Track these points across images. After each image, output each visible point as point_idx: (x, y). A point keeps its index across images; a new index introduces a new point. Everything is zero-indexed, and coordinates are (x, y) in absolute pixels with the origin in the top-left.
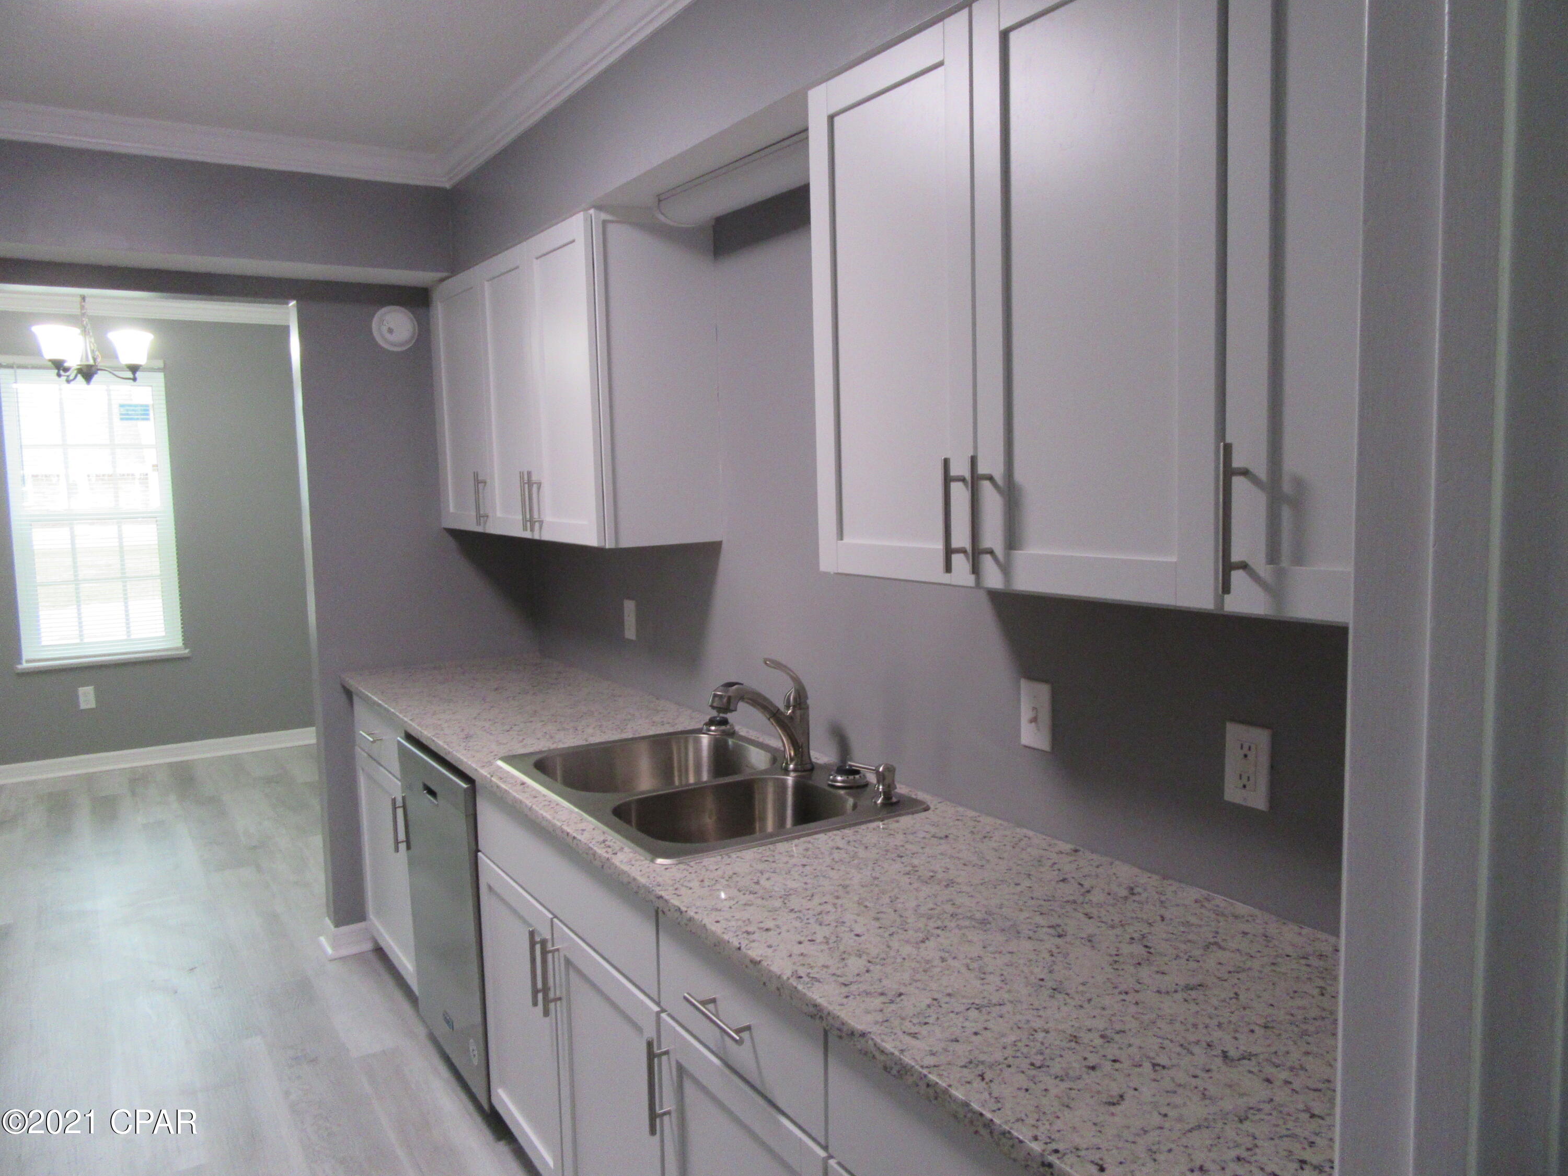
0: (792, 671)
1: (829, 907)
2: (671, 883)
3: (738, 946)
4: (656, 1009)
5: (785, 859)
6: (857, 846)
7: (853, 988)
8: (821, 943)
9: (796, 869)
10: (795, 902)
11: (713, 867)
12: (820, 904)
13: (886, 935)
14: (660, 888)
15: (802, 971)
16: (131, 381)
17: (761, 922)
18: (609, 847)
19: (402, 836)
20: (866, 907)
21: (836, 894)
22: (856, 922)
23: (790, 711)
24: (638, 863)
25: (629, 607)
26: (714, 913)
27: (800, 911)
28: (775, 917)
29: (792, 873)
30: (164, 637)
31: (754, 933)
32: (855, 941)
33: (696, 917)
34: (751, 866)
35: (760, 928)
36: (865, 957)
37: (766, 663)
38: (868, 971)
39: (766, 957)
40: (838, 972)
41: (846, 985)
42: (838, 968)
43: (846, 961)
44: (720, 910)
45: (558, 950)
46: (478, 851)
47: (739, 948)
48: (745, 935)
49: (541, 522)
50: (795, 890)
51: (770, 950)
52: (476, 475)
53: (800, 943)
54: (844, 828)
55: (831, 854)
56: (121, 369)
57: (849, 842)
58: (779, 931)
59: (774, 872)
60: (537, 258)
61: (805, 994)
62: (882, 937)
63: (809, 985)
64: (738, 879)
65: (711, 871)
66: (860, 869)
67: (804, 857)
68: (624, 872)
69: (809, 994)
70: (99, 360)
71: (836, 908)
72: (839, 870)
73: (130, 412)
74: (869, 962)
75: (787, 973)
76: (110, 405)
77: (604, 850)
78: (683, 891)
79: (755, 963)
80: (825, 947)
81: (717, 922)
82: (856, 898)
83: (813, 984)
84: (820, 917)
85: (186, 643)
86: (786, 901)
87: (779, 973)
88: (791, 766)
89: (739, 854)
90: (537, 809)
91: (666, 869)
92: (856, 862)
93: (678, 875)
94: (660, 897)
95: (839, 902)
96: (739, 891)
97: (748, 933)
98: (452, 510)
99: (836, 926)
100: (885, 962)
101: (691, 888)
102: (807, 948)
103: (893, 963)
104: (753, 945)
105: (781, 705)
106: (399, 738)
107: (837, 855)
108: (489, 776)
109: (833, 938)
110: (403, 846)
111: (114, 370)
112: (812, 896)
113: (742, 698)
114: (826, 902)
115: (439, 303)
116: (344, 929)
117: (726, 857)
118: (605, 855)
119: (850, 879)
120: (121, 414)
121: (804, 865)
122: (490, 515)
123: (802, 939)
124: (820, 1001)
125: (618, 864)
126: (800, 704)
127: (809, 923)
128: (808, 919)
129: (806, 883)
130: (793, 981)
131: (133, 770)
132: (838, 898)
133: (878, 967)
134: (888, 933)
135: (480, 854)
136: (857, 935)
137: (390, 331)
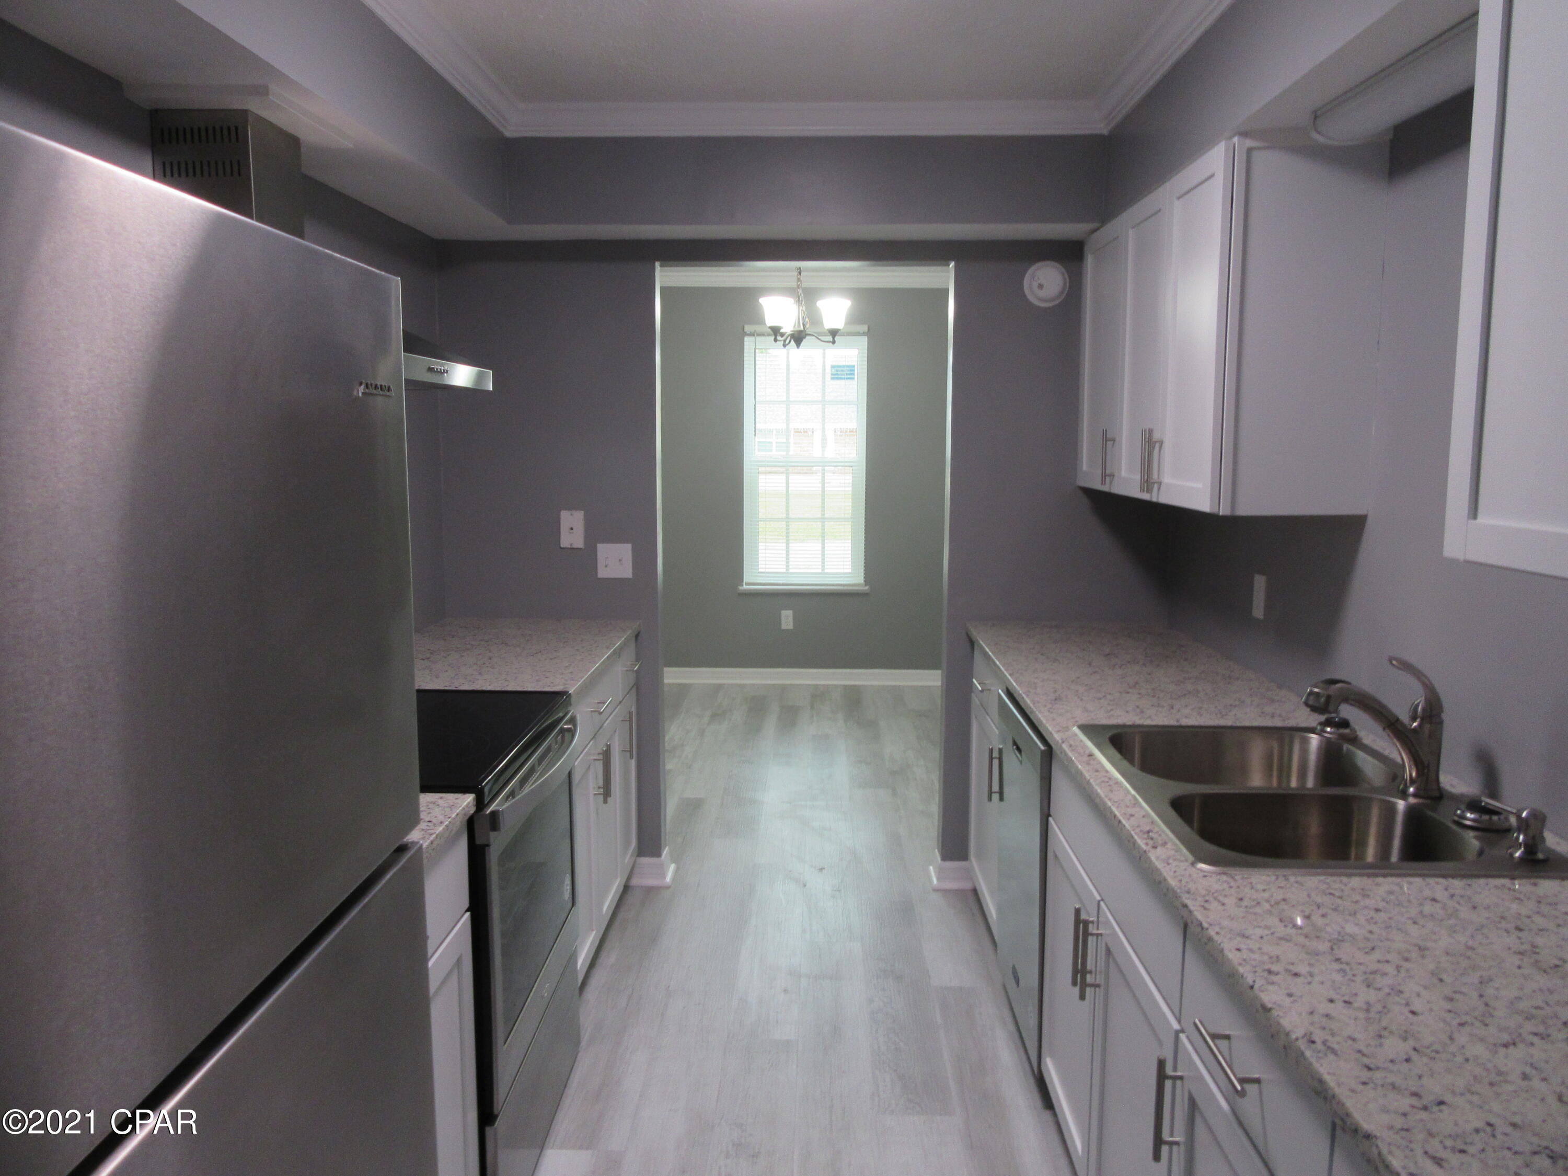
0: (1426, 677)
1: (1390, 969)
2: (1203, 892)
3: (1251, 983)
4: (1176, 1026)
5: (1357, 897)
6: (1461, 902)
7: (1378, 1075)
8: (1359, 1009)
9: (1366, 912)
10: (1345, 951)
11: (1260, 887)
12: (1379, 961)
13: (1455, 1023)
14: (1187, 896)
15: (1318, 1036)
16: (831, 344)
17: (1293, 964)
18: (1152, 839)
19: (996, 787)
20: (1441, 980)
21: (1406, 955)
22: (1418, 995)
23: (1415, 724)
24: (1174, 864)
25: (1260, 583)
26: (1239, 939)
27: (1347, 964)
28: (1312, 961)
29: (1358, 916)
30: (850, 573)
31: (1277, 974)
32: (1406, 1019)
33: (1216, 938)
34: (1309, 896)
35: (1287, 970)
36: (1411, 1042)
37: (1391, 663)
38: (1407, 1060)
39: (1279, 1006)
40: (1365, 1050)
41: (1369, 1069)
42: (1368, 1045)
43: (1383, 1040)
44: (1247, 937)
45: (1101, 934)
46: (1049, 815)
47: (1252, 987)
48: (1265, 974)
49: (1160, 484)
50: (1353, 937)
51: (1288, 1001)
52: (1105, 433)
53: (1331, 1001)
54: (1453, 877)
55: (1421, 904)
56: (823, 334)
57: (1452, 896)
58: (1309, 979)
59: (1335, 910)
60: (1179, 198)
61: (1311, 1064)
62: (1444, 1021)
63: (1320, 1055)
64: (1286, 907)
65: (1257, 891)
66: (1455, 932)
67: (1383, 900)
68: (1158, 870)
69: (1316, 1065)
70: (808, 326)
71: (1399, 971)
72: (1423, 926)
73: (839, 373)
74: (1415, 1049)
75: (1298, 1033)
76: (824, 366)
77: (1145, 841)
78: (1214, 905)
79: (1267, 1010)
80: (1361, 1015)
81: (1239, 950)
82: (1432, 966)
83: (1326, 1055)
84: (1371, 977)
85: (867, 580)
86: (1335, 947)
87: (1288, 1029)
88: (1412, 789)
89: (1299, 879)
90: (1093, 783)
91: (1205, 876)
92: (1452, 922)
93: (1216, 887)
94: (1185, 906)
95: (1407, 965)
96: (1281, 920)
97: (1270, 972)
98: (1085, 468)
99: (1389, 994)
100: (1437, 1056)
101: (1223, 904)
102: (1337, 1009)
103: (1448, 1061)
104: (1271, 988)
105: (1404, 717)
106: (1000, 691)
107: (1428, 908)
108: (1060, 741)
109: (1379, 1007)
110: (996, 797)
111: (818, 336)
112: (1373, 949)
113: (1346, 700)
114: (1388, 962)
115: (1089, 256)
116: (948, 864)
117: (1281, 879)
118: (1144, 847)
119: (1435, 941)
120: (832, 374)
121: (1377, 910)
122: (1116, 474)
123: (1334, 996)
124: (1327, 1077)
125: (1153, 859)
126: (1431, 717)
127: (1353, 981)
128: (1354, 975)
129: (1371, 932)
130: (1302, 1044)
131: (816, 686)
132: (1407, 960)
133: (1425, 1060)
134: (1458, 1020)
135: (1050, 819)
136: (1413, 1013)
137: (1041, 286)
